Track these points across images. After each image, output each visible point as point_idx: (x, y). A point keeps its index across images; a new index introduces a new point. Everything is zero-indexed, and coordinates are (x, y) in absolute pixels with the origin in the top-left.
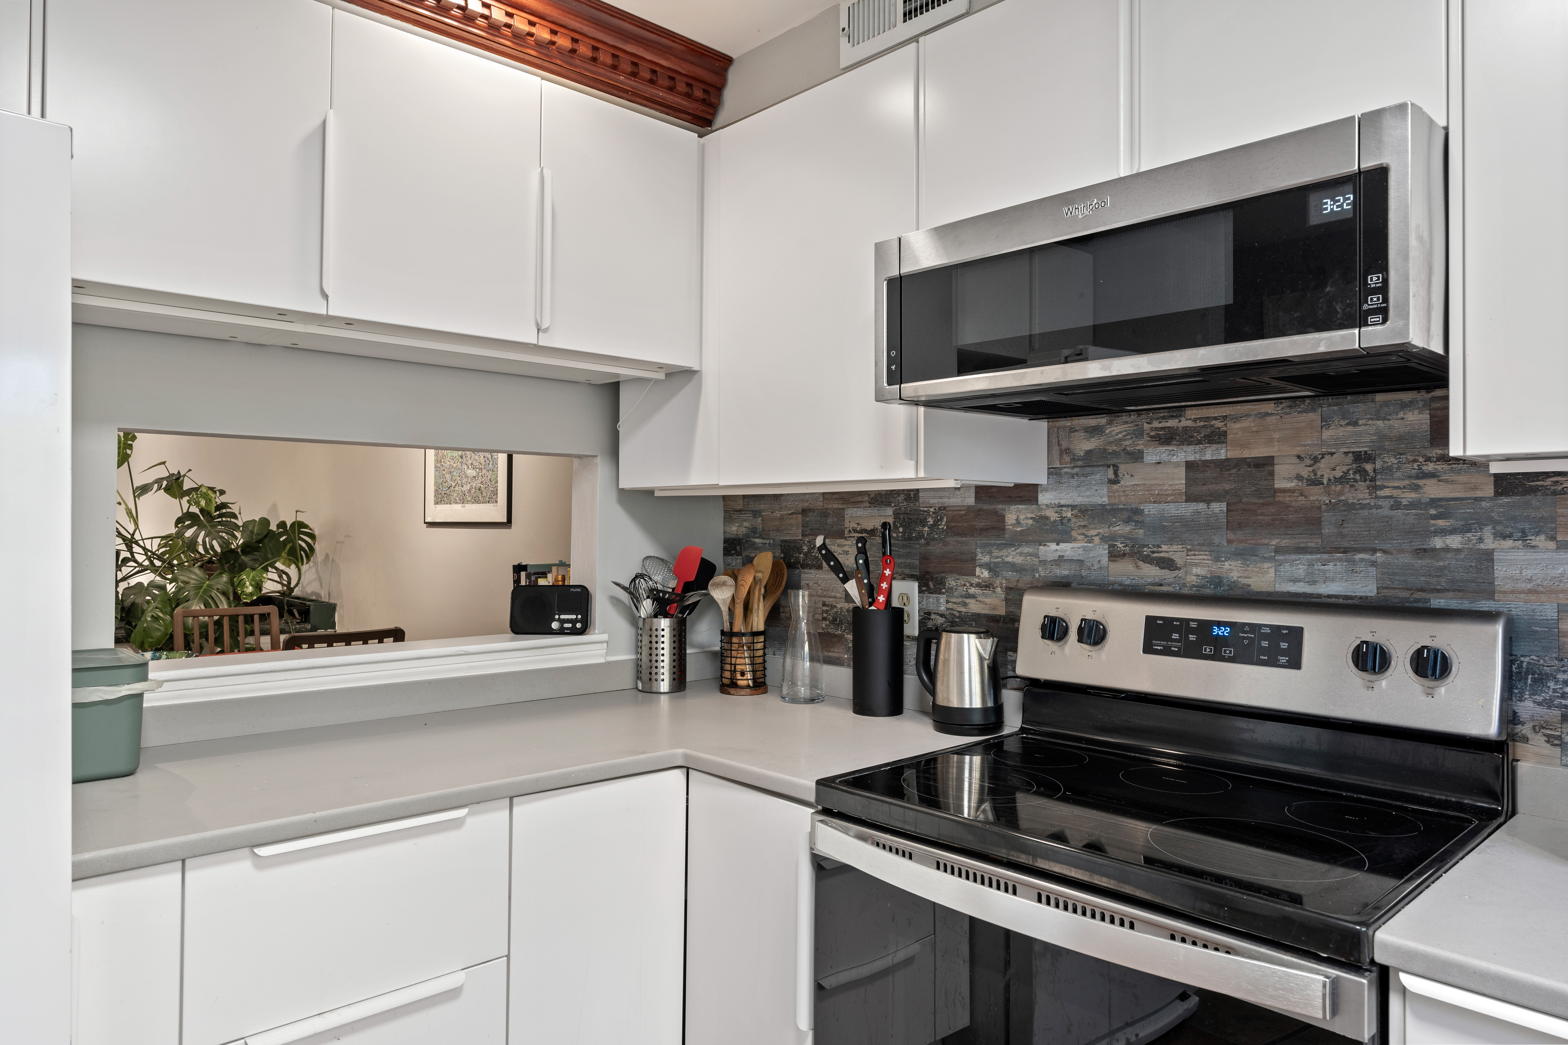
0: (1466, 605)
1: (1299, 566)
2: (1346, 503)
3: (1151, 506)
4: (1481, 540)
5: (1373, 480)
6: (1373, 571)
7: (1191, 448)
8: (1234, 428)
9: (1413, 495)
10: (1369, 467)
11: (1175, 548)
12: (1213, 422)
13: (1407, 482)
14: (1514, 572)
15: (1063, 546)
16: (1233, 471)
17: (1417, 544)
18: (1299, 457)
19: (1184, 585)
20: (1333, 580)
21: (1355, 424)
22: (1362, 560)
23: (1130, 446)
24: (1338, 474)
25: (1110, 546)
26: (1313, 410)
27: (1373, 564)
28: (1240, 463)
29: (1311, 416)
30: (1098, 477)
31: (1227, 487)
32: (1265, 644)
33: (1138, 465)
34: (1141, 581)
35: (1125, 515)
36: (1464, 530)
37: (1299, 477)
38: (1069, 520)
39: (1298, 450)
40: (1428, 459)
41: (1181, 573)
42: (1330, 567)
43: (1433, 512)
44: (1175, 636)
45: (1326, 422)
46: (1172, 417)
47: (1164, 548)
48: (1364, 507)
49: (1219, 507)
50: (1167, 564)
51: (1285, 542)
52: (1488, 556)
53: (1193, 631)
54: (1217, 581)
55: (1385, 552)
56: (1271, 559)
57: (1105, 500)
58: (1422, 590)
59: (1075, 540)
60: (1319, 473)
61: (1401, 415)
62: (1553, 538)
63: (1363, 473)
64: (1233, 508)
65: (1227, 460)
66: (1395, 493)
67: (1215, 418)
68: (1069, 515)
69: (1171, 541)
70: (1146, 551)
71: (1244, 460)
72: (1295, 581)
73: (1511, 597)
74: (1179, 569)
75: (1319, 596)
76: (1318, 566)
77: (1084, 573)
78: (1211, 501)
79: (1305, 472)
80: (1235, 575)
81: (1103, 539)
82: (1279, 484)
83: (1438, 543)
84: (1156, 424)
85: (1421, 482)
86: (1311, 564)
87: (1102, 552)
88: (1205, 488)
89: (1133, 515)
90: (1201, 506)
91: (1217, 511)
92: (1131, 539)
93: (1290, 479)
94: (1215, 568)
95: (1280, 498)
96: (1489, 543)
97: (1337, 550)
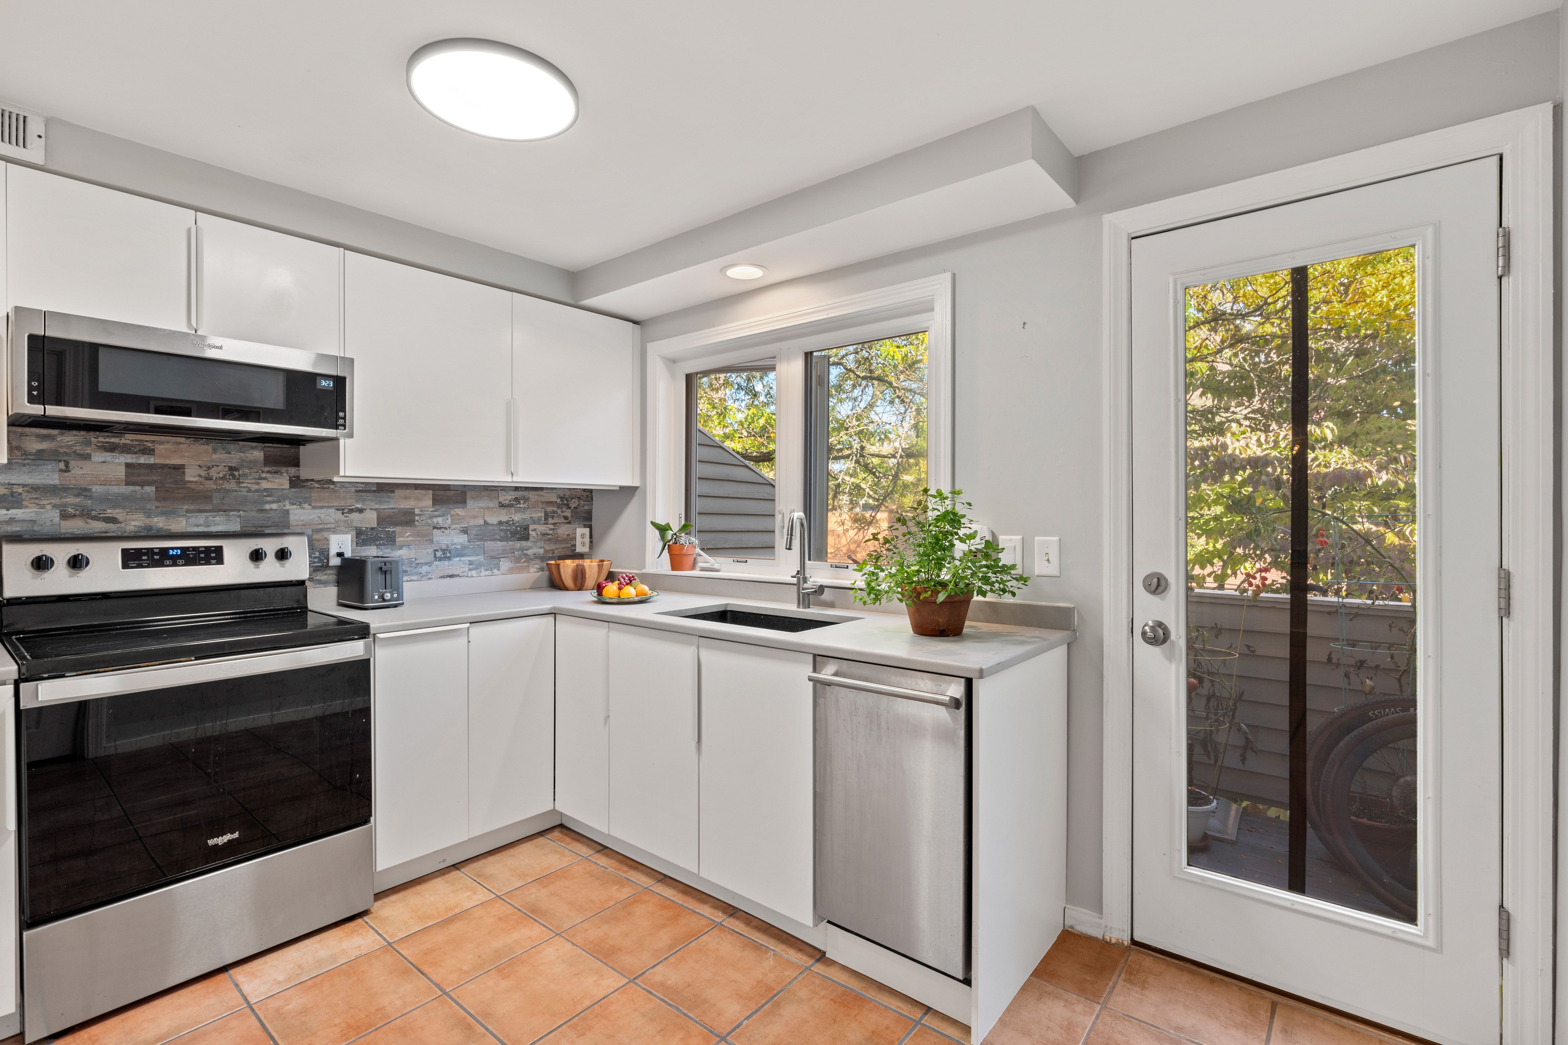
0: (279, 531)
1: (201, 518)
2: (225, 489)
3: (98, 487)
4: (285, 506)
5: (238, 479)
6: (238, 519)
7: (129, 456)
8: (159, 448)
9: (257, 487)
10: (236, 473)
11: (117, 511)
12: (145, 443)
13: (254, 481)
14: (297, 518)
15: (12, 511)
16: (160, 470)
17: (259, 507)
18: (200, 466)
19: (125, 532)
20: (219, 525)
21: (230, 453)
22: (233, 515)
23: (80, 450)
24: (221, 475)
25: (61, 511)
26: (208, 444)
27: (240, 516)
28: (163, 466)
29: (207, 447)
30: (49, 467)
31: (155, 478)
32: (202, 555)
33: (86, 462)
34: (89, 531)
35: (75, 492)
36: (278, 501)
37: (200, 476)
38: (20, 494)
39: (199, 463)
40: (263, 472)
41: (122, 525)
42: (217, 518)
43: (265, 494)
44: (144, 558)
45: (215, 451)
46: (115, 437)
47: (109, 511)
48: (234, 491)
49: (150, 490)
50: (114, 520)
51: (192, 507)
52: (287, 511)
53: (157, 554)
54: (150, 528)
55: (244, 511)
56: (183, 516)
57: (57, 482)
58: (261, 527)
59: (26, 507)
60: (211, 475)
61: (251, 452)
62: (310, 505)
63: (234, 476)
64: (159, 489)
65: (155, 464)
66: (249, 485)
67: (147, 441)
68: (20, 490)
69: (114, 507)
70: (94, 513)
71: (166, 465)
72: (198, 526)
73: (296, 527)
74: (121, 523)
75: (212, 532)
76: (211, 518)
77: (36, 528)
78: (144, 485)
79: (203, 473)
80: (161, 525)
81: (55, 506)
82: (187, 479)
83: (267, 507)
84: (101, 439)
85: (260, 481)
86: (207, 518)
87: (55, 515)
88: (140, 478)
89: (84, 492)
90: (137, 488)
91: (149, 491)
92: (80, 506)
93: (195, 476)
94: (148, 522)
95: (189, 485)
96: (288, 507)
97: (221, 510)
